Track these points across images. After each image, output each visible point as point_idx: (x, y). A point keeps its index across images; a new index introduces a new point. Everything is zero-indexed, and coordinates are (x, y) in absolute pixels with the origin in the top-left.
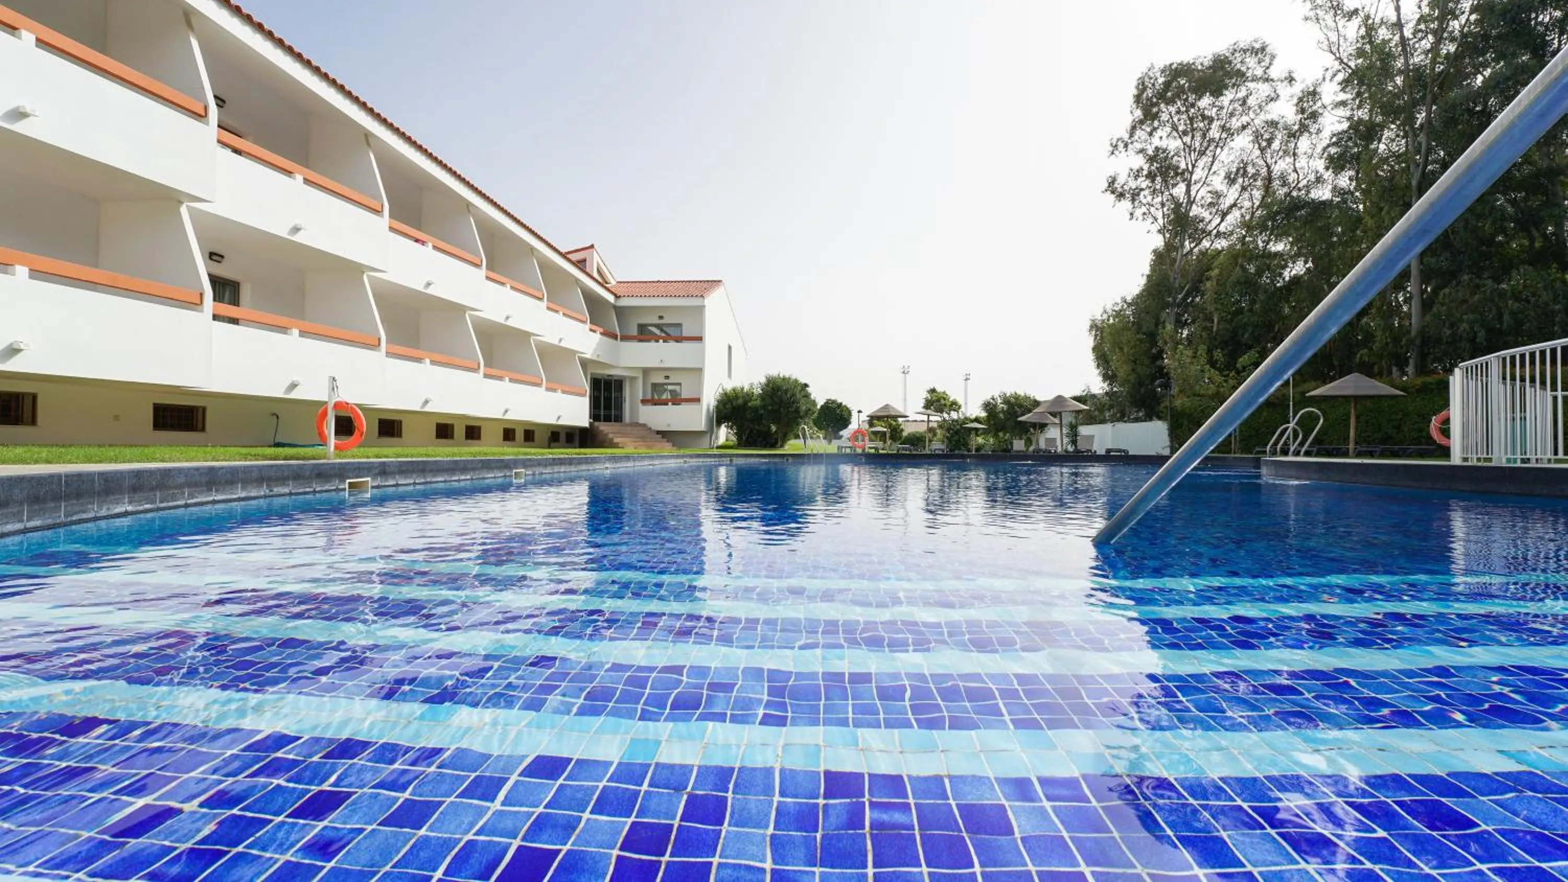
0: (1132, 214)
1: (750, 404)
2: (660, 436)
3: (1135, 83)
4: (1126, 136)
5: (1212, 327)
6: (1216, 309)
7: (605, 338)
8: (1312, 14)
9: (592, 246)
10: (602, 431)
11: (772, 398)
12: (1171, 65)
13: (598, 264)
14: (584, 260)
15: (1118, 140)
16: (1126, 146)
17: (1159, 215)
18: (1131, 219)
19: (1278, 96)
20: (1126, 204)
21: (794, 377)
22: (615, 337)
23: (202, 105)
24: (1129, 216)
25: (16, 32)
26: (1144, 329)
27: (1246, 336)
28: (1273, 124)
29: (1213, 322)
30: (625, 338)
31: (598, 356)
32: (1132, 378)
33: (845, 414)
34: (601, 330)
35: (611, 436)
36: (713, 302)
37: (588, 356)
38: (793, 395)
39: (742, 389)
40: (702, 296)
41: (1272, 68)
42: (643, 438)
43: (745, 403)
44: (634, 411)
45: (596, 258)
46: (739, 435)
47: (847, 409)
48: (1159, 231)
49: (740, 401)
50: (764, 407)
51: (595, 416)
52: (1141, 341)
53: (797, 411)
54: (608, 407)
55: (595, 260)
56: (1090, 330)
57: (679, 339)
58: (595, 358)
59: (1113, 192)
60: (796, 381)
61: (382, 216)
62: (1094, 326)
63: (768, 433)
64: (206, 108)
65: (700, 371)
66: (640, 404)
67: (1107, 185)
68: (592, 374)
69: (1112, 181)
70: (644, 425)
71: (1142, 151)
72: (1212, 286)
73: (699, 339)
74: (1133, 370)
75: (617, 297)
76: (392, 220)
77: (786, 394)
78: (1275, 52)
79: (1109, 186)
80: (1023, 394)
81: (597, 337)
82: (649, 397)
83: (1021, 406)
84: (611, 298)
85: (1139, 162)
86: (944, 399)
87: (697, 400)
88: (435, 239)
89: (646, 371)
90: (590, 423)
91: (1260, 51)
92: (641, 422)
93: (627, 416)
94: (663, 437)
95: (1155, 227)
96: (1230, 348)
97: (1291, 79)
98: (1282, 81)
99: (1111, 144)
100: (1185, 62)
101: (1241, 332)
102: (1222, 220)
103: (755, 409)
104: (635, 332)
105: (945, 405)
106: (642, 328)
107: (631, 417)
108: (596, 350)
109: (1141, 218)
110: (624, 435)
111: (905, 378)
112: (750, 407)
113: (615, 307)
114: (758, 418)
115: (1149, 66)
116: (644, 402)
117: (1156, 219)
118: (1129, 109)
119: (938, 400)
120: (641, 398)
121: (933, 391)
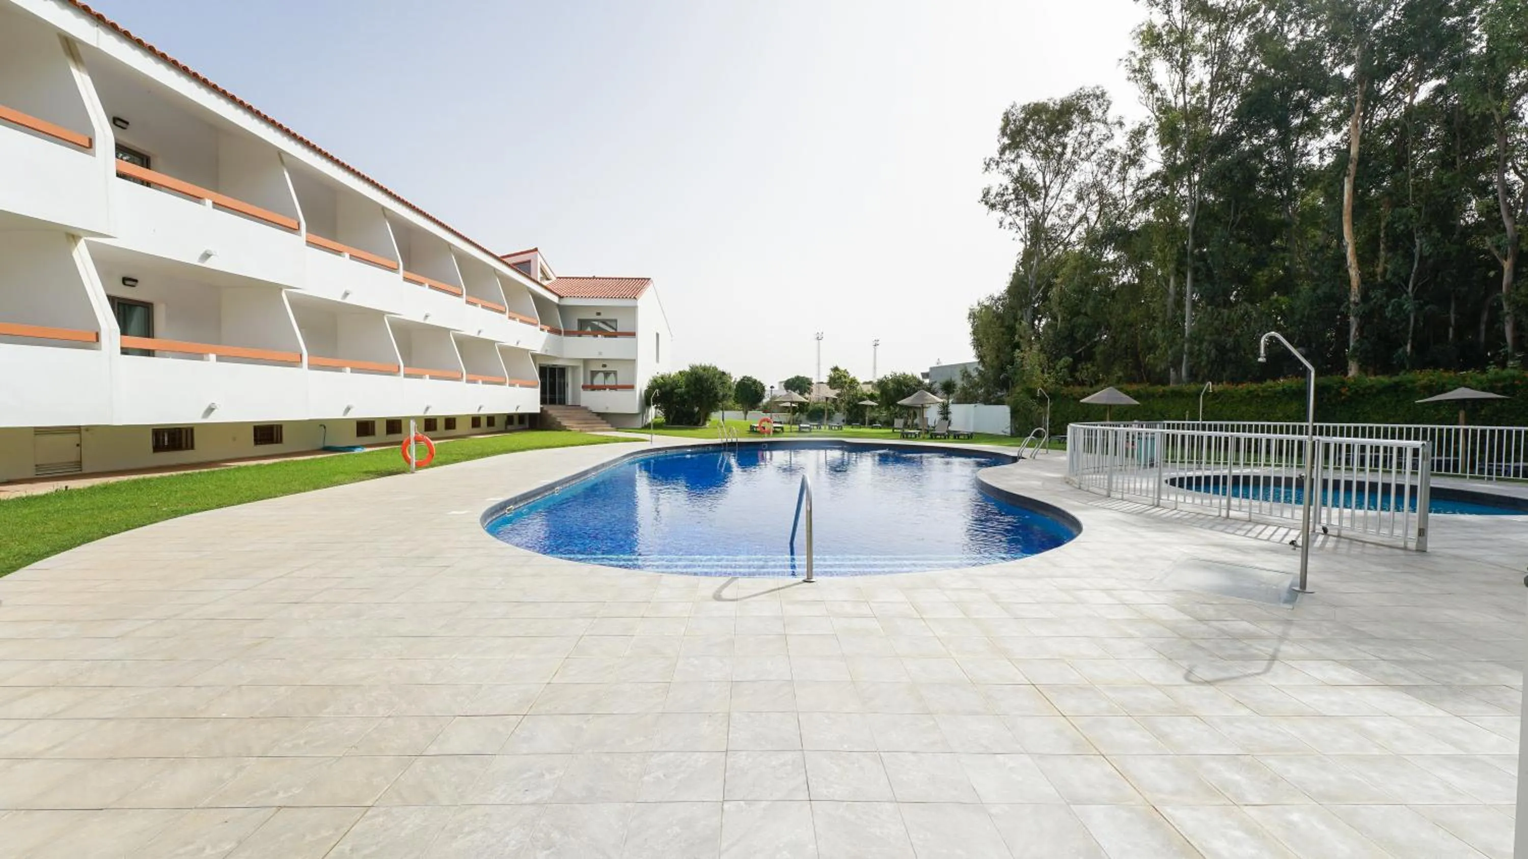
0: (1001, 223)
1: (676, 391)
2: (599, 418)
3: (1002, 117)
4: (996, 156)
5: (1057, 325)
6: (1060, 311)
7: (552, 335)
8: (1132, 75)
9: (536, 250)
10: (550, 415)
11: (695, 385)
12: (1029, 105)
13: (541, 264)
14: (529, 261)
15: (991, 159)
16: (998, 164)
17: (1022, 224)
18: (1000, 227)
19: (1113, 135)
20: (998, 214)
21: (713, 365)
22: (558, 332)
23: (296, 223)
24: (999, 225)
25: (202, 201)
26: (1007, 324)
27: (1080, 334)
28: (1114, 153)
29: (1057, 321)
30: (568, 333)
31: (546, 351)
32: (995, 363)
33: (759, 389)
34: (548, 328)
35: (559, 419)
36: (645, 302)
37: (538, 352)
38: (712, 383)
39: (670, 375)
40: (634, 298)
41: (1109, 112)
42: (585, 421)
43: (673, 389)
44: (576, 396)
45: (540, 259)
46: (667, 415)
47: (761, 384)
48: (1022, 240)
49: (668, 388)
50: (688, 393)
51: (543, 401)
52: (1003, 334)
53: (716, 395)
54: (553, 391)
55: (538, 261)
56: (969, 318)
57: (615, 335)
58: (543, 353)
59: (987, 203)
60: (715, 369)
61: (398, 273)
62: (973, 315)
63: (693, 414)
64: (299, 224)
65: (633, 362)
66: (581, 390)
67: (982, 195)
68: (540, 364)
69: (986, 194)
70: (586, 408)
71: (1008, 171)
72: (1057, 290)
73: (633, 334)
74: (998, 357)
75: (560, 297)
76: (406, 272)
77: (707, 382)
78: (1111, 100)
79: (984, 197)
80: (910, 375)
81: (545, 334)
82: (589, 383)
83: (907, 386)
84: (555, 299)
85: (1006, 181)
86: (845, 377)
87: (632, 387)
88: (430, 280)
89: (586, 362)
90: (542, 409)
91: (1100, 96)
92: (583, 404)
93: (570, 401)
94: (603, 419)
95: (1020, 235)
96: (1069, 343)
97: (1121, 124)
98: (1115, 124)
99: (985, 163)
100: (1041, 102)
101: (1076, 330)
102: (1071, 233)
103: (681, 395)
104: (576, 329)
105: (846, 382)
106: (583, 323)
107: (573, 401)
108: (544, 346)
109: (1008, 227)
110: (569, 418)
111: (819, 344)
112: (676, 393)
113: (558, 306)
114: (683, 402)
115: (1012, 104)
116: (585, 387)
117: (1019, 228)
118: (997, 138)
119: (840, 378)
120: (582, 383)
121: (836, 369)
